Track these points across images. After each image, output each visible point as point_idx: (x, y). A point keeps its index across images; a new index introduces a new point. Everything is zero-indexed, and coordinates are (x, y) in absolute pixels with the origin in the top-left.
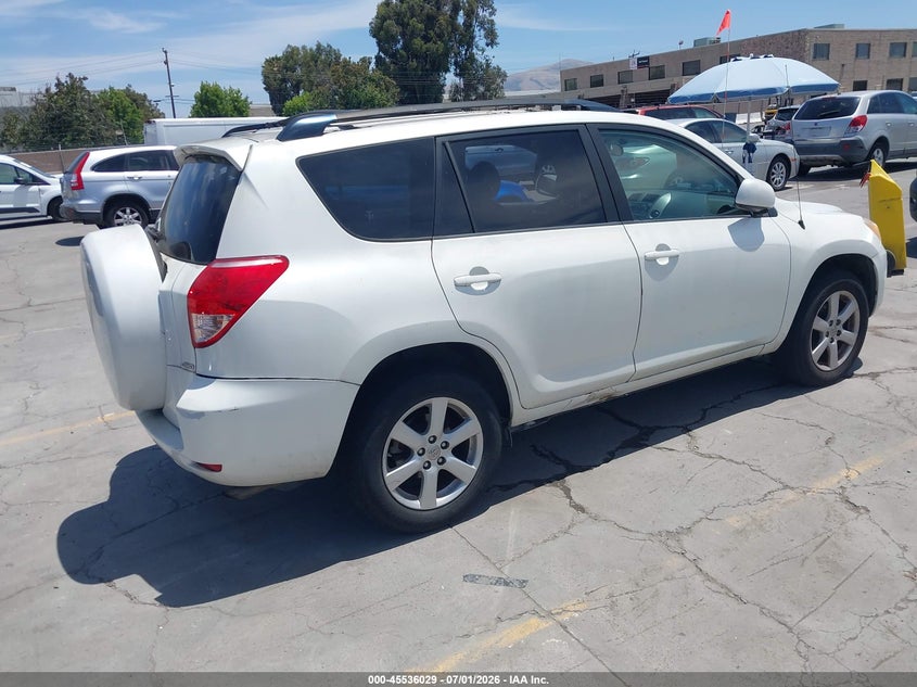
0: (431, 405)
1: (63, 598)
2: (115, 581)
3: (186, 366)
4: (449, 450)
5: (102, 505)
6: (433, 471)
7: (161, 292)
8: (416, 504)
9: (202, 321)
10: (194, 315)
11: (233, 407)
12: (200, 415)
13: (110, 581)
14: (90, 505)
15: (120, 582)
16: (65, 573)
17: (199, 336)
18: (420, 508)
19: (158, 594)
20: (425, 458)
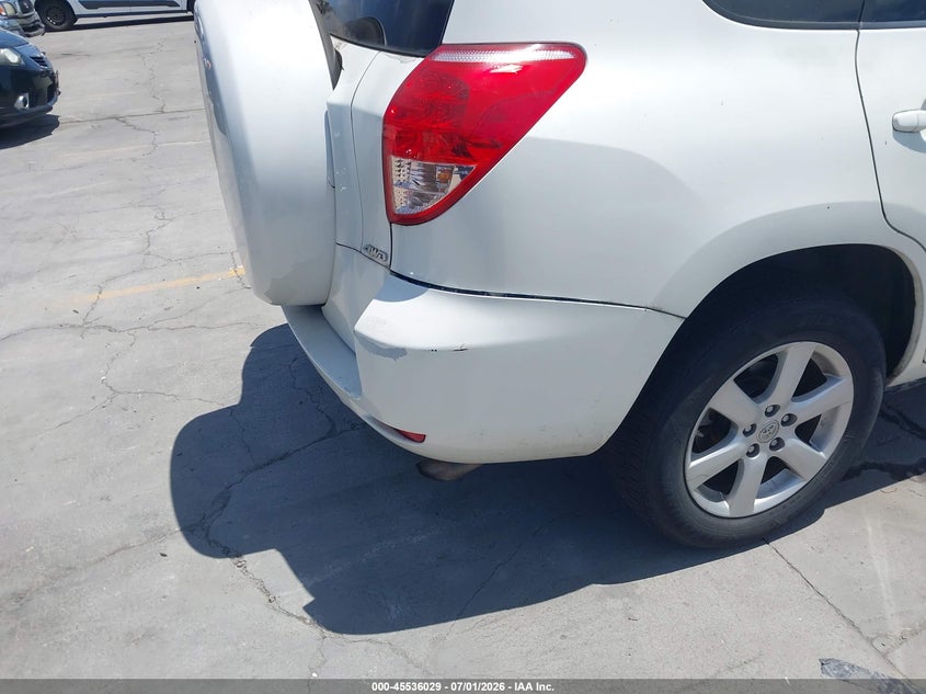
0: (784, 354)
1: (173, 577)
2: (246, 557)
3: (370, 252)
4: (793, 427)
5: (231, 409)
6: (761, 460)
7: (330, 106)
8: (723, 507)
9: (408, 172)
10: (394, 160)
11: (458, 345)
12: (397, 353)
13: (239, 555)
14: (215, 407)
15: (253, 560)
16: (177, 529)
17: (401, 201)
18: (728, 514)
19: (309, 599)
20: (753, 439)
